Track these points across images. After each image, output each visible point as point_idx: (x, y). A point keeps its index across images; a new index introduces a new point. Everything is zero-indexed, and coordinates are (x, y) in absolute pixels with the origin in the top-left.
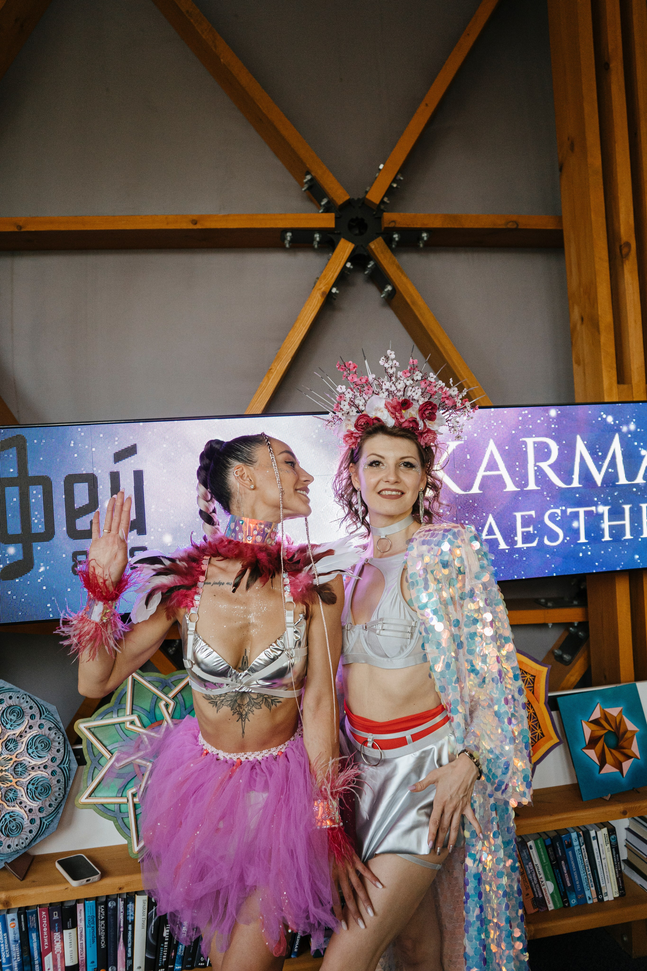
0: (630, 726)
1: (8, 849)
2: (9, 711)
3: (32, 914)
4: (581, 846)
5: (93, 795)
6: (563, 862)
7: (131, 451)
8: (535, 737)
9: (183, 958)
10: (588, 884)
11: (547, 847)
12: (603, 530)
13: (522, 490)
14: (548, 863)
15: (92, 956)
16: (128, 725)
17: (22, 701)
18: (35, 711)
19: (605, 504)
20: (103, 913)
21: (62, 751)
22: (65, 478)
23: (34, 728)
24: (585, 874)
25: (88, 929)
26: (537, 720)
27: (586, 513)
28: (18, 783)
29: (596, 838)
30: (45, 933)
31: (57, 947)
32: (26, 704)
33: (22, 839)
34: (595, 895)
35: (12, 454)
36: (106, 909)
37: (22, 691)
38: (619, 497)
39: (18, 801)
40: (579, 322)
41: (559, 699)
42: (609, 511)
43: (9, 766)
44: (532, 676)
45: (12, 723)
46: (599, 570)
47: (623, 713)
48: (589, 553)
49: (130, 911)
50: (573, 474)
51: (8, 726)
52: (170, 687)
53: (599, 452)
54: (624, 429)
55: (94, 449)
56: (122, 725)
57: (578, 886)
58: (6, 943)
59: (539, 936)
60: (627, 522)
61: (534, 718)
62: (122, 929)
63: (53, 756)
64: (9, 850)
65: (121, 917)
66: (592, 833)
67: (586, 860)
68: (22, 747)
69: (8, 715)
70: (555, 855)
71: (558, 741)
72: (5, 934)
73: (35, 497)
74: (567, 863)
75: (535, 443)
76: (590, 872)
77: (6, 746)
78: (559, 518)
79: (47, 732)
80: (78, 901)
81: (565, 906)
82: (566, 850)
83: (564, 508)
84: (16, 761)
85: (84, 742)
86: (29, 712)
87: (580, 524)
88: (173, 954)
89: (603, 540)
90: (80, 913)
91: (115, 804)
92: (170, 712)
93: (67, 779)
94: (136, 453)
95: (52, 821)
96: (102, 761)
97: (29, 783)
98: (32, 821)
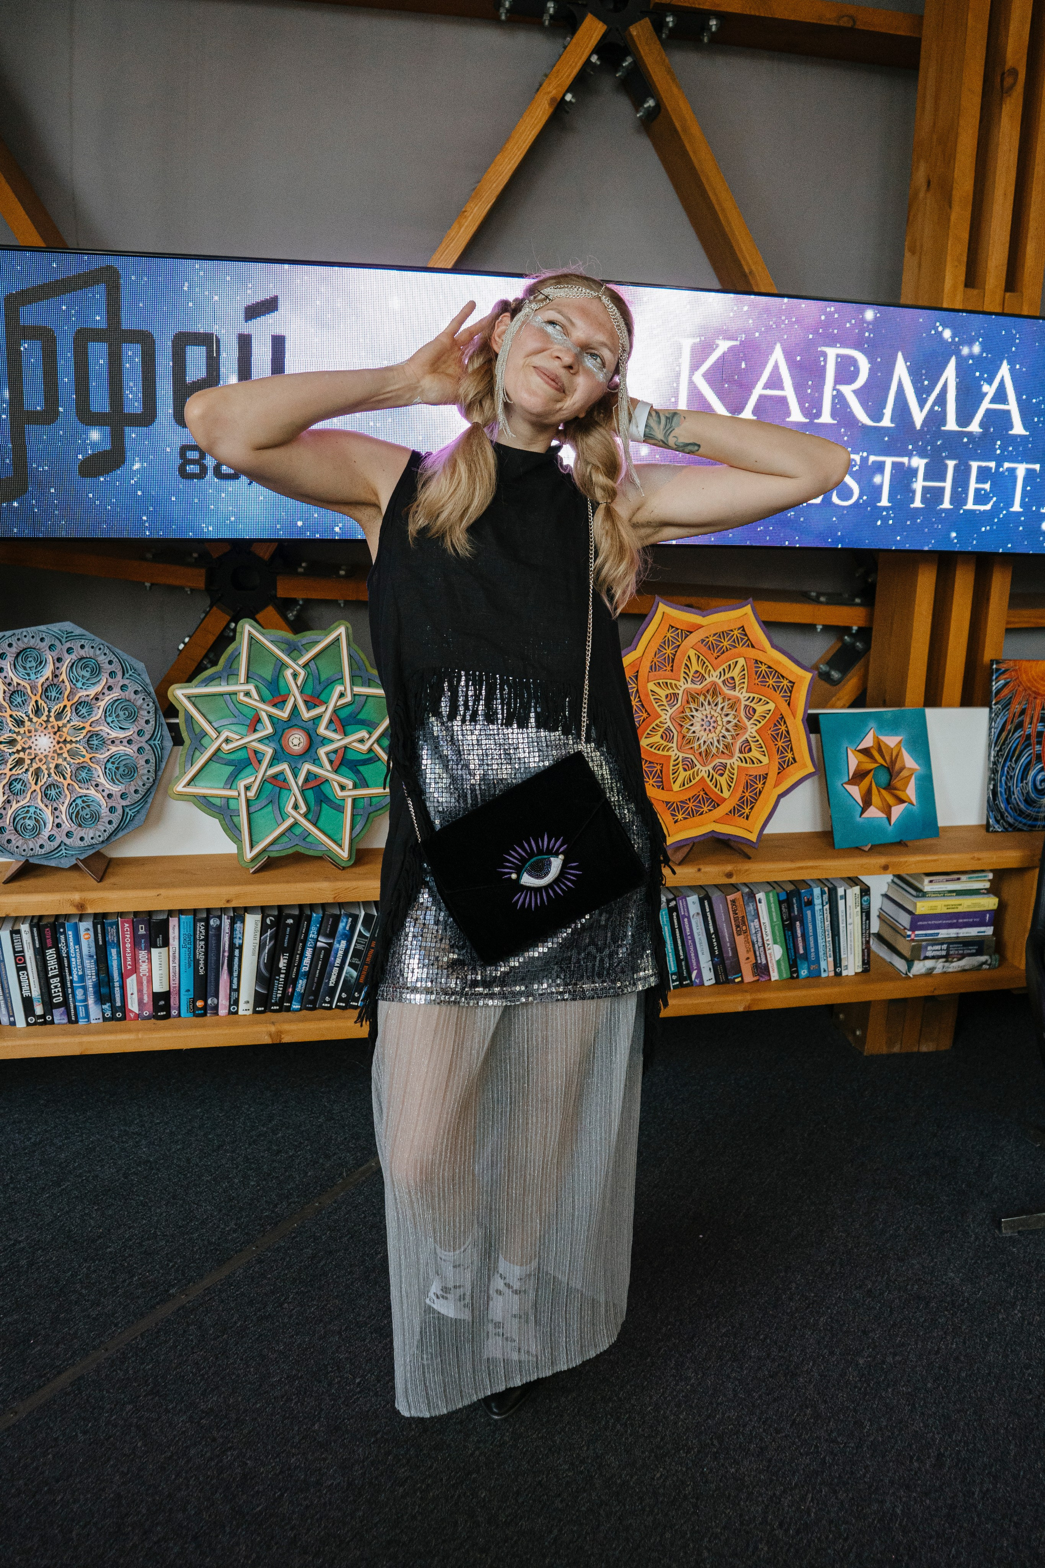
0: (909, 761)
1: (80, 842)
2: (80, 665)
3: (111, 925)
4: (823, 906)
5: (192, 783)
6: (798, 923)
7: (269, 306)
8: (784, 762)
9: (303, 995)
10: (825, 953)
11: (780, 903)
12: (914, 492)
13: (811, 423)
14: (780, 922)
15: (187, 983)
16: (241, 697)
17: (98, 652)
18: (116, 667)
19: (922, 455)
20: (203, 931)
21: (152, 723)
22: (174, 337)
23: (114, 690)
24: (824, 941)
25: (183, 950)
26: (790, 741)
27: (894, 464)
28: (93, 760)
29: (845, 897)
30: (128, 950)
31: (144, 968)
32: (103, 657)
33: (99, 831)
34: (831, 967)
35: (98, 293)
36: (207, 927)
37: (98, 640)
38: (943, 448)
39: (94, 783)
40: (924, 188)
41: (820, 717)
42: (927, 465)
43: (81, 737)
44: (790, 682)
45: (84, 681)
46: (900, 547)
47: (902, 744)
48: (891, 522)
49: (237, 932)
50: (884, 408)
51: (79, 685)
52: (300, 651)
53: (925, 379)
54: (965, 351)
55: (216, 298)
56: (233, 697)
57: (813, 955)
58: (78, 957)
59: (755, 1008)
60: (948, 485)
61: (786, 737)
62: (226, 954)
63: (140, 728)
64: (82, 844)
65: (225, 939)
66: (840, 891)
67: (828, 923)
68: (98, 714)
69: (79, 670)
70: (790, 914)
71: (813, 770)
72: (77, 947)
73: (131, 359)
74: (803, 925)
75: (838, 356)
76: (830, 939)
77: (76, 710)
78: (857, 467)
79: (133, 696)
80: (171, 913)
81: (792, 978)
82: (804, 909)
83: (865, 454)
84: (90, 731)
85: (181, 714)
86: (107, 668)
87: (884, 480)
88: (290, 990)
89: (912, 506)
90: (174, 929)
91: (221, 797)
92: (299, 683)
93: (159, 761)
94: (277, 310)
95: (138, 812)
96: (205, 741)
97: (108, 761)
98: (112, 810)
